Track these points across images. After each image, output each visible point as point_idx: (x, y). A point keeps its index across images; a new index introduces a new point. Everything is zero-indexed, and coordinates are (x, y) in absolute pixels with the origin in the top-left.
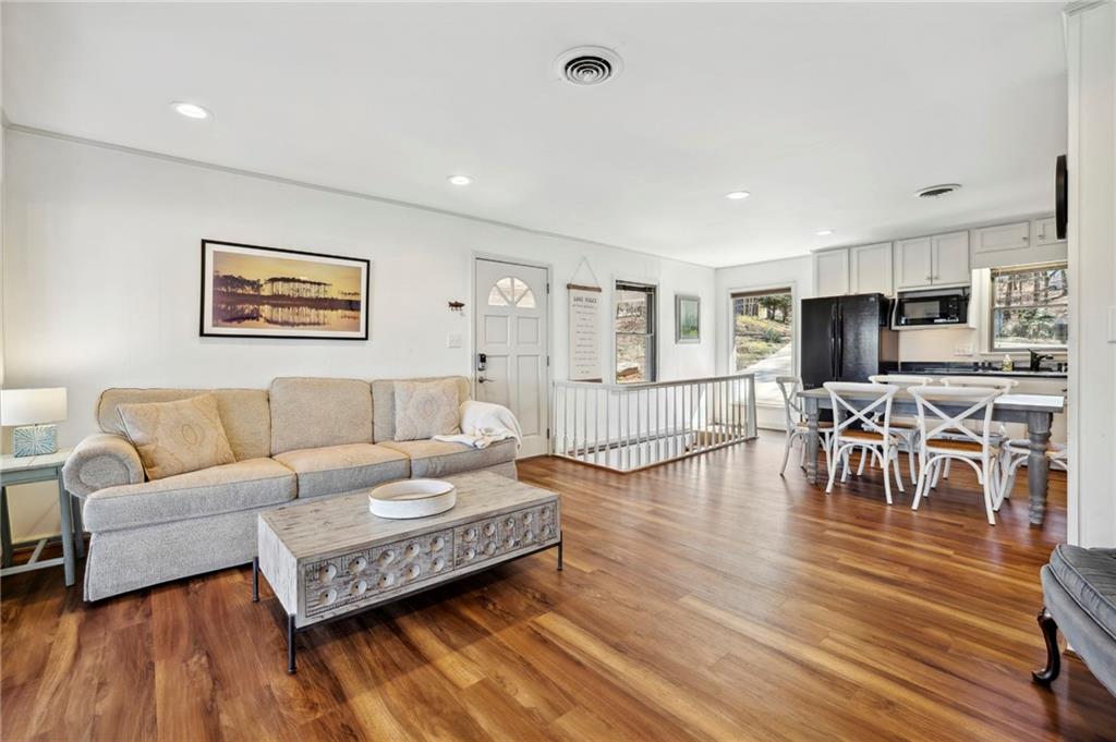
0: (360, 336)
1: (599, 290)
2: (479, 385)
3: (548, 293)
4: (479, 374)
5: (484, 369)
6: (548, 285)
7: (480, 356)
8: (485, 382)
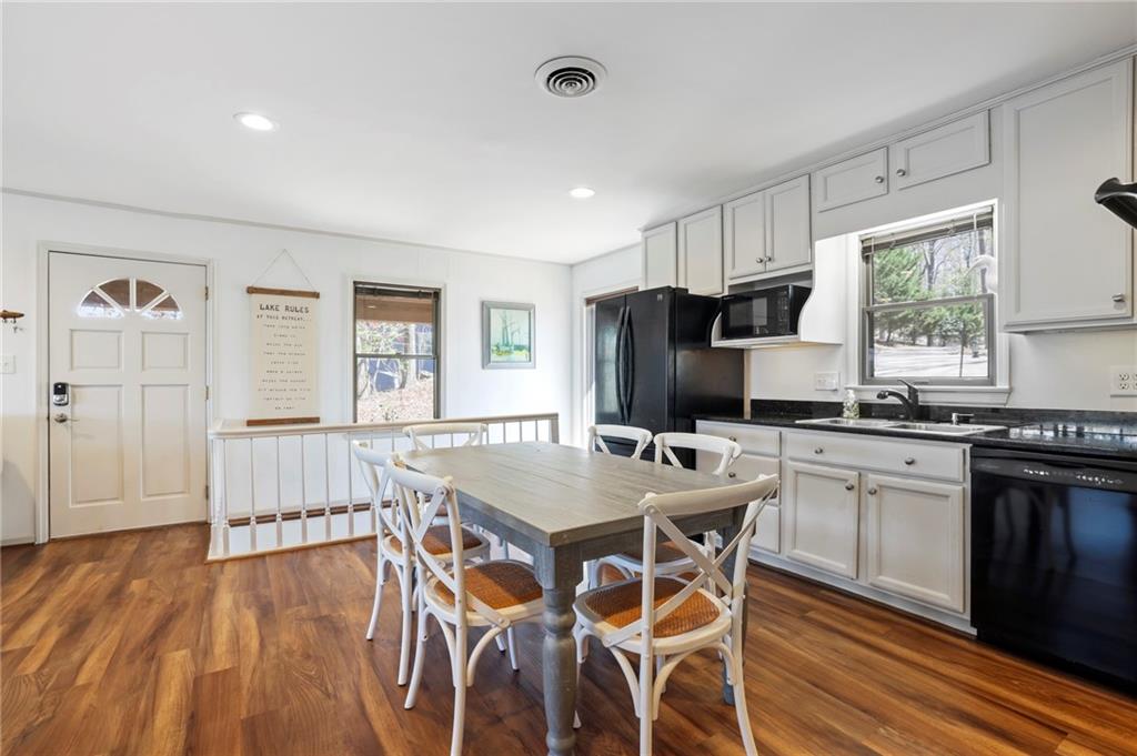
1: (316, 295)
2: (56, 427)
3: (207, 299)
4: (56, 411)
5: (67, 404)
6: (207, 288)
7: (56, 385)
8: (68, 422)
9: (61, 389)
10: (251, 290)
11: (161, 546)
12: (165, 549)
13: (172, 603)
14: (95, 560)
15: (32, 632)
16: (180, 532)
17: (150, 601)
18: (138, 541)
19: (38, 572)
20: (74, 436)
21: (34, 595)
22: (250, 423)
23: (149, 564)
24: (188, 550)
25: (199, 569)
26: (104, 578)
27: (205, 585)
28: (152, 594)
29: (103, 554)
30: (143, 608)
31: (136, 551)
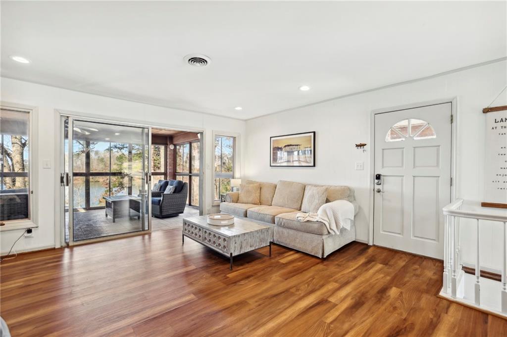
0: (311, 165)
2: (377, 194)
3: (452, 122)
4: (377, 187)
5: (380, 184)
6: (452, 116)
7: (376, 176)
8: (381, 193)
9: (378, 177)
10: (486, 111)
11: (416, 270)
12: (418, 272)
13: (405, 320)
14: (384, 264)
15: (342, 296)
16: (430, 264)
17: (395, 308)
18: (407, 260)
19: (362, 260)
20: (383, 199)
21: (354, 273)
22: (484, 205)
23: (406, 279)
24: (430, 279)
25: (432, 298)
26: (383, 278)
27: (431, 316)
28: (398, 304)
29: (389, 261)
30: (389, 312)
31: (404, 266)
